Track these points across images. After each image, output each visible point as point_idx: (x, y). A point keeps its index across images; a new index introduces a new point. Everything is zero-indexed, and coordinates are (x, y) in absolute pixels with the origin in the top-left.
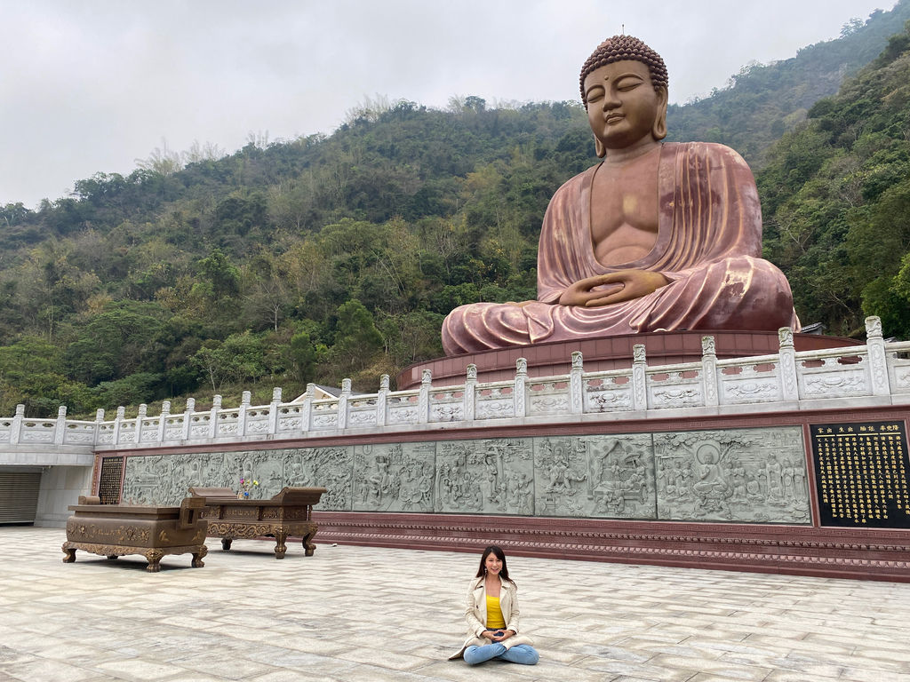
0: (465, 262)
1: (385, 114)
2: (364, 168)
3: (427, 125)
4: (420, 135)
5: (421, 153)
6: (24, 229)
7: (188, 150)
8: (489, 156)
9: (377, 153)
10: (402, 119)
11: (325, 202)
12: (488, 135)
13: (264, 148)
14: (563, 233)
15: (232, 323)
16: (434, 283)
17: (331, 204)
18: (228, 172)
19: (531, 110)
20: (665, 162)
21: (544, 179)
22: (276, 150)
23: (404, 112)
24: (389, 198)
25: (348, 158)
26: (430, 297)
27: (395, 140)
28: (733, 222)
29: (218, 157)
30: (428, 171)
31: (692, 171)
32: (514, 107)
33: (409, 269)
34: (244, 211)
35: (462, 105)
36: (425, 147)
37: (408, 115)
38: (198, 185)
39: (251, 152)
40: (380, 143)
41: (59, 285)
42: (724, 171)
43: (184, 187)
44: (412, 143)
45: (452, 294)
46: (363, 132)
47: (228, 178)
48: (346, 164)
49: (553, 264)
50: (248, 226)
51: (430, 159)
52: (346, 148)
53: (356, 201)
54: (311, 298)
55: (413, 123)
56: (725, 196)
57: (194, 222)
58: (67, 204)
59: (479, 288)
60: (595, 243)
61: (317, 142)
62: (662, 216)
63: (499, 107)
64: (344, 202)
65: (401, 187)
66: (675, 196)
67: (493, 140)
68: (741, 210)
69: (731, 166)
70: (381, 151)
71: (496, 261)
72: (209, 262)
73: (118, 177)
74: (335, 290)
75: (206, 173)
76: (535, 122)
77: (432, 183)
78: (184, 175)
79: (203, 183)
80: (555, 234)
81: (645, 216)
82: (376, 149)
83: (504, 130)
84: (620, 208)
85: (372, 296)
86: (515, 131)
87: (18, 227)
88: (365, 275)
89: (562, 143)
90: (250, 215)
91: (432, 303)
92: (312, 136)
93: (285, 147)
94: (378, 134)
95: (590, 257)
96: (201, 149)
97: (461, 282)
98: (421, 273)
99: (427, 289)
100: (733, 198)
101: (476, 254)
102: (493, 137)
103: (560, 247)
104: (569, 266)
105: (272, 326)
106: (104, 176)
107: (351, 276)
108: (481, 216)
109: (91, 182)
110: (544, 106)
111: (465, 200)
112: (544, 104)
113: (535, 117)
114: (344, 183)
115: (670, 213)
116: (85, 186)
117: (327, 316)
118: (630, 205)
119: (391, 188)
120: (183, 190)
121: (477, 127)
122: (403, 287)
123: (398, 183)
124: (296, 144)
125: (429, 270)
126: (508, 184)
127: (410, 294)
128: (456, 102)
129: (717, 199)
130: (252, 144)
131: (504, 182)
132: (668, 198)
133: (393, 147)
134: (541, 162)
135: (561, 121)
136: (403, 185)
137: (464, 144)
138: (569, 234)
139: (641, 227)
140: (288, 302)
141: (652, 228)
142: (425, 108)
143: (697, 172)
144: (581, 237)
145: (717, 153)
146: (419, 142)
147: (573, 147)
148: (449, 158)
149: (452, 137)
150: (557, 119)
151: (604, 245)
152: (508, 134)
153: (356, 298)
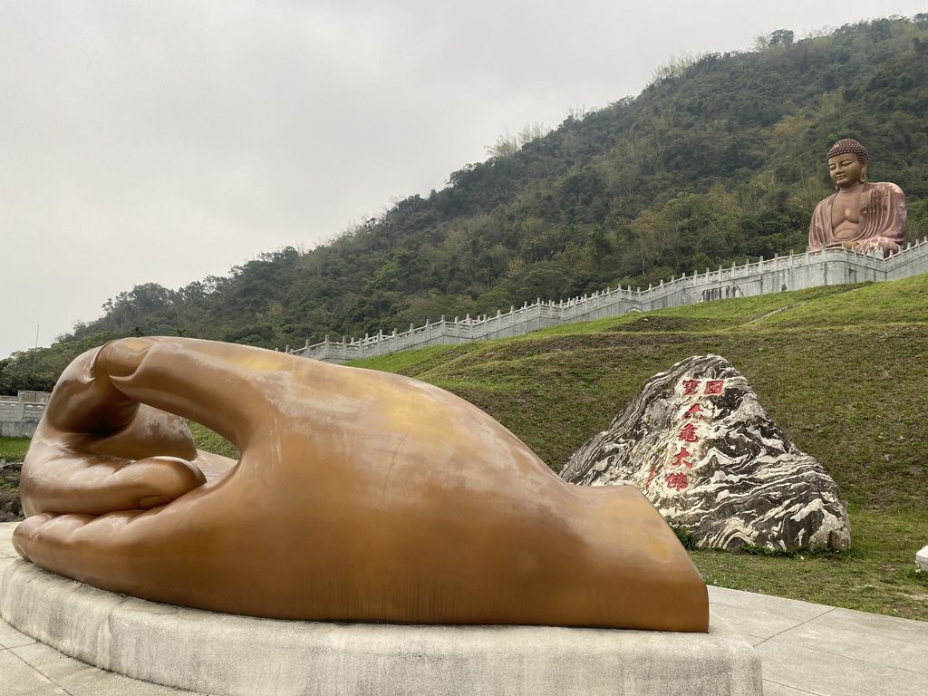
0: (774, 217)
1: (690, 68)
2: (677, 131)
3: (732, 74)
4: (727, 87)
5: (728, 105)
6: (424, 214)
7: (522, 132)
8: (797, 96)
9: (686, 113)
10: (707, 72)
11: (648, 169)
12: (797, 72)
13: (581, 119)
14: (820, 223)
15: (614, 272)
16: (752, 236)
17: (652, 169)
18: (556, 147)
19: (846, 34)
20: (864, 194)
21: (849, 127)
22: (592, 119)
23: (709, 64)
24: (703, 157)
25: (660, 123)
26: (749, 245)
27: (702, 96)
28: (891, 219)
29: (544, 133)
30: (735, 123)
31: (875, 198)
32: (828, 32)
33: (732, 227)
34: (584, 185)
35: (768, 40)
36: (732, 98)
37: (713, 67)
38: (535, 162)
39: (570, 124)
40: (688, 101)
41: (481, 255)
42: (889, 197)
43: (524, 165)
44: (719, 97)
45: (765, 242)
46: (670, 92)
47: (556, 152)
48: (661, 130)
49: (815, 238)
50: (591, 196)
51: (737, 111)
52: (657, 111)
53: (673, 163)
54: (666, 253)
55: (718, 75)
56: (889, 208)
57: (549, 198)
58: (447, 192)
59: (785, 236)
60: (833, 228)
61: (626, 104)
62: (861, 217)
63: (809, 37)
64: (662, 166)
65: (712, 146)
66: (867, 209)
67: (802, 76)
68: (895, 212)
69: (893, 194)
70: (689, 109)
71: (799, 215)
72: (594, 234)
73: (479, 164)
74: (683, 246)
75: (539, 150)
76: (850, 48)
77: (740, 134)
78: (523, 155)
79: (538, 160)
80: (817, 224)
81: (854, 217)
82: (685, 108)
83: (813, 63)
84: (844, 214)
85: (708, 249)
86: (826, 63)
87: (419, 213)
88: (703, 234)
89: (874, 80)
90: (590, 188)
91: (750, 249)
92: (621, 100)
93: (599, 114)
94: (685, 91)
95: (831, 234)
96: (531, 130)
97: (772, 233)
98: (741, 229)
99: (746, 240)
100: (892, 208)
101: (782, 210)
102: (802, 72)
103: (819, 230)
104: (822, 238)
105: (641, 272)
106: (471, 166)
107: (691, 235)
108: (788, 169)
109: (461, 172)
110: (862, 26)
111: (772, 151)
112: (860, 24)
113: (849, 43)
114: (662, 149)
115: (864, 216)
116: (456, 176)
117: (678, 263)
118: (848, 213)
119: (703, 148)
120: (524, 168)
121: (784, 66)
122: (728, 239)
123: (709, 143)
124: (608, 110)
125: (747, 226)
126: (814, 134)
127: (734, 244)
128: (762, 40)
129: (885, 208)
130: (570, 117)
131: (810, 133)
132: (864, 209)
133: (700, 104)
134: (850, 104)
135: (879, 44)
136: (713, 144)
137: (771, 86)
138: (823, 224)
139: (852, 222)
140: (650, 256)
141: (857, 222)
142: (729, 54)
143: (877, 197)
144: (828, 226)
145: (887, 188)
146: (725, 94)
147: (885, 84)
148: (756, 105)
149: (758, 82)
150: (876, 41)
151: (837, 229)
152: (819, 67)
153: (700, 251)
